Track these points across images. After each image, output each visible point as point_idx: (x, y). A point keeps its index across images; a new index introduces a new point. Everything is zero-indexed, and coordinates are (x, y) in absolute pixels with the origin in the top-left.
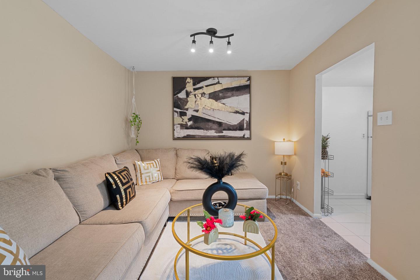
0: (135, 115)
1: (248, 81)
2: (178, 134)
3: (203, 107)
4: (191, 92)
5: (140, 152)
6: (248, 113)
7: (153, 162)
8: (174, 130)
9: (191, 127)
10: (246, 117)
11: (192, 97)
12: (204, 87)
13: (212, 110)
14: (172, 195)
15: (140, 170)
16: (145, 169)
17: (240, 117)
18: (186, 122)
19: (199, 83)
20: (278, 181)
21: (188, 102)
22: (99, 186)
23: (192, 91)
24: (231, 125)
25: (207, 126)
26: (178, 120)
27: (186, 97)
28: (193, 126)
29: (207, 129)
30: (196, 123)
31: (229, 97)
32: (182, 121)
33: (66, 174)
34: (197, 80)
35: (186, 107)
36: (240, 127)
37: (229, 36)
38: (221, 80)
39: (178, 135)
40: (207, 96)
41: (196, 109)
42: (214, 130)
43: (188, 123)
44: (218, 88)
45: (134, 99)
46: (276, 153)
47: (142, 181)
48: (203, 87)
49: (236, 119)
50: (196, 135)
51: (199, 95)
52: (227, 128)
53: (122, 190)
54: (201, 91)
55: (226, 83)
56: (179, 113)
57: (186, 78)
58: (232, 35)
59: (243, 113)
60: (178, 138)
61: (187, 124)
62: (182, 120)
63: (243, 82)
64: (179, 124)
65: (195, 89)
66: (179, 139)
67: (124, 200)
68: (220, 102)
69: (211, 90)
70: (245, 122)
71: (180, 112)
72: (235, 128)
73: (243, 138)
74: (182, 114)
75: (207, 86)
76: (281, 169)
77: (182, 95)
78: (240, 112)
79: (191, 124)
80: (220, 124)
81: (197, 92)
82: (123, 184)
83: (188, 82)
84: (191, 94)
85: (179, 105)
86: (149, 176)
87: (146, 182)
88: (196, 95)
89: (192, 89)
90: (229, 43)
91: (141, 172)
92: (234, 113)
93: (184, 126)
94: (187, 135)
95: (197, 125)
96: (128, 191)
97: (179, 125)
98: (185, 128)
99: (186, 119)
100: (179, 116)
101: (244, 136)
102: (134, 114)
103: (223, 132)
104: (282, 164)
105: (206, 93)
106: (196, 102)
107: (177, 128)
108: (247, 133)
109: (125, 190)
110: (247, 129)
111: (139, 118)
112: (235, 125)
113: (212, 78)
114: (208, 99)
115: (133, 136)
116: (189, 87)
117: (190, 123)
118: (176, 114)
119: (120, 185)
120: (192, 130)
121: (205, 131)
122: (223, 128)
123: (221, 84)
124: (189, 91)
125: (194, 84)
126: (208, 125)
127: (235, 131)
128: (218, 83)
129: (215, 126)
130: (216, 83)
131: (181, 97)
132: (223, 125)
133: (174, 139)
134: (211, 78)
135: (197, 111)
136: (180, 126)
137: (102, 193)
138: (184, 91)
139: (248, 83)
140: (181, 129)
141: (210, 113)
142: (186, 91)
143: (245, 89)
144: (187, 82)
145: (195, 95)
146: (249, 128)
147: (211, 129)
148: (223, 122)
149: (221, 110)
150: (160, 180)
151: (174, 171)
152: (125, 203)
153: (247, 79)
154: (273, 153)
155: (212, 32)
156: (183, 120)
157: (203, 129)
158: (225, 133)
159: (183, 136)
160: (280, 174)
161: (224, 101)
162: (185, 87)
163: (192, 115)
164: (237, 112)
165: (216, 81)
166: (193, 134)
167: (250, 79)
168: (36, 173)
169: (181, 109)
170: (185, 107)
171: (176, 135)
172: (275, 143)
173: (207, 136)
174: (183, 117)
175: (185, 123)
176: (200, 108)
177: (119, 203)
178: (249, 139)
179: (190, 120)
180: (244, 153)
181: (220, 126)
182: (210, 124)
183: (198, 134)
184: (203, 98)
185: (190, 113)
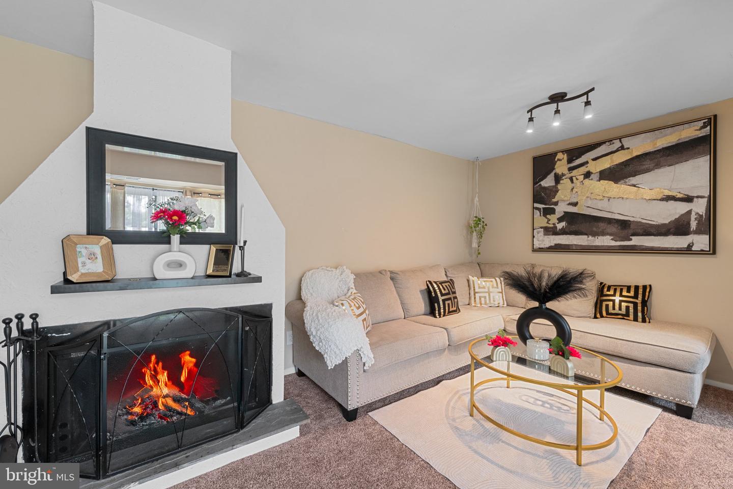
0: (477, 219)
1: (703, 127)
2: (541, 242)
3: (587, 197)
4: (563, 175)
5: (482, 266)
6: (703, 197)
7: (493, 280)
8: (534, 237)
9: (563, 232)
10: (698, 207)
11: (565, 182)
12: (591, 162)
13: (606, 199)
14: (507, 324)
15: (474, 287)
16: (479, 288)
17: (681, 208)
18: (554, 224)
19: (578, 157)
21: (557, 191)
22: (421, 291)
23: (566, 171)
24: (652, 226)
25: (595, 229)
26: (541, 221)
27: (554, 185)
28: (567, 230)
29: (595, 234)
30: (572, 225)
31: (648, 171)
32: (548, 223)
33: (398, 276)
34: (574, 153)
35: (554, 200)
36: (678, 228)
37: (587, 93)
38: (626, 142)
39: (539, 244)
40: (595, 177)
41: (575, 200)
42: (610, 235)
43: (557, 225)
44: (620, 158)
45: (477, 199)
47: (475, 301)
48: (587, 162)
49: (666, 213)
50: (572, 245)
51: (578, 177)
52: (641, 231)
53: (440, 300)
54: (583, 170)
55: (639, 146)
56: (542, 211)
57: (556, 154)
58: (593, 89)
59: (688, 199)
60: (540, 248)
61: (556, 227)
62: (546, 220)
63: (686, 134)
64: (541, 228)
65: (571, 169)
66: (541, 250)
67: (442, 311)
68: (625, 182)
69: (606, 164)
70: (694, 217)
71: (543, 208)
72: (663, 230)
73: (688, 251)
74: (548, 212)
75: (594, 159)
77: (548, 182)
78: (680, 196)
79: (563, 227)
80: (624, 225)
81: (575, 173)
82: (442, 295)
83: (559, 160)
84: (563, 178)
85: (543, 198)
86: (485, 297)
87: (481, 304)
88: (574, 178)
89: (567, 169)
90: (588, 103)
91: (474, 290)
92: (662, 200)
93: (550, 231)
94: (555, 244)
95: (574, 228)
96: (447, 302)
97: (542, 229)
98: (551, 233)
99: (553, 218)
100: (542, 215)
101: (690, 246)
102: (476, 217)
103: (631, 240)
105: (594, 172)
106: (573, 189)
107: (538, 233)
108: (700, 241)
109: (444, 301)
110: (699, 232)
111: (483, 222)
112: (665, 224)
113: (607, 143)
114: (597, 181)
115: (475, 245)
116: (561, 167)
117: (560, 226)
118: (537, 213)
119: (439, 295)
120: (564, 236)
121: (590, 237)
122: (631, 231)
123: (628, 148)
124: (560, 173)
125: (570, 161)
126: (598, 227)
127: (662, 237)
128: (622, 148)
129: (613, 229)
130: (615, 149)
131: (546, 185)
132: (632, 226)
133: (534, 250)
134: (604, 143)
135: (575, 204)
136: (544, 230)
137: (424, 299)
138: (552, 174)
139: (704, 132)
140: (545, 234)
141: (602, 205)
142: (555, 174)
143: (695, 147)
144: (556, 160)
145: (571, 179)
146: (706, 228)
147: (603, 234)
148: (632, 219)
149: (627, 198)
150: (501, 304)
152: (442, 313)
153: (700, 124)
155: (558, 98)
156: (549, 220)
157: (586, 234)
158: (636, 241)
159: (548, 246)
161: (633, 180)
162: (554, 169)
163: (564, 212)
164: (668, 198)
165: (617, 144)
166: (567, 243)
167: (711, 122)
168: (380, 272)
169: (546, 204)
170: (553, 200)
171: (537, 245)
173: (595, 246)
174: (548, 216)
175: (552, 225)
176: (581, 199)
177: (437, 312)
178: (709, 253)
179: (560, 220)
181: (625, 227)
182: (602, 225)
183: (575, 243)
184: (587, 181)
185: (561, 209)
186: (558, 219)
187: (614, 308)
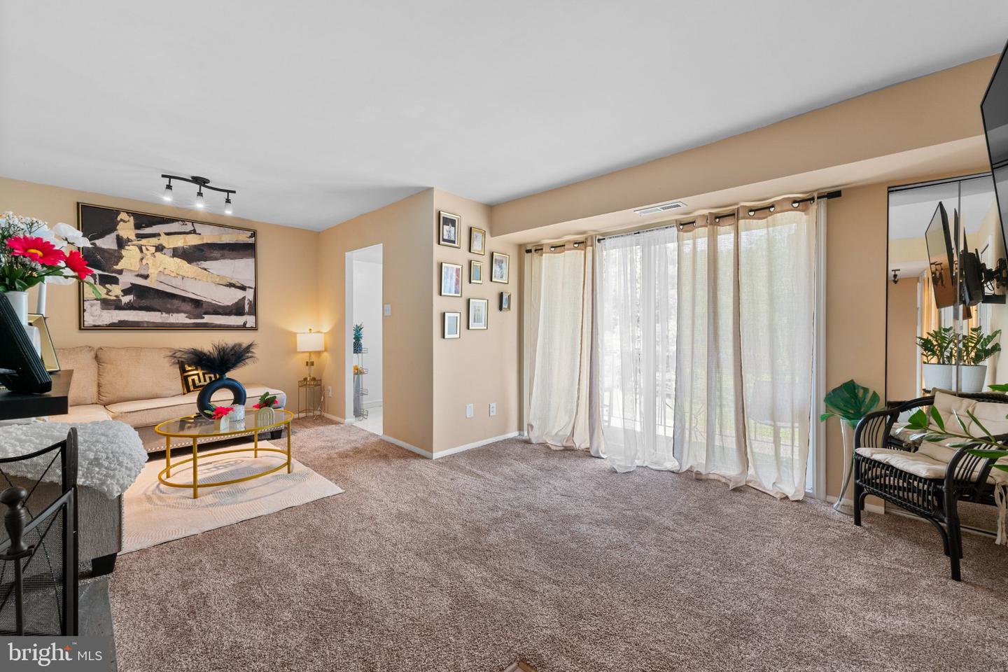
1: (251, 237)
2: (96, 318)
3: (160, 272)
4: (129, 240)
6: (251, 288)
8: (84, 310)
9: (130, 307)
10: (249, 295)
11: (131, 249)
12: (163, 235)
13: (180, 278)
17: (239, 294)
18: (116, 296)
19: (150, 225)
20: (303, 390)
21: (121, 257)
23: (133, 237)
24: (220, 307)
25: (169, 306)
27: (116, 249)
28: (136, 305)
29: (169, 311)
30: (142, 300)
31: (216, 259)
32: (107, 294)
34: (144, 220)
35: (118, 267)
36: (237, 310)
37: (228, 192)
38: (198, 228)
39: (94, 321)
40: (168, 252)
41: (144, 273)
42: (185, 312)
43: (121, 298)
44: (193, 240)
46: (298, 350)
48: (158, 235)
49: (229, 297)
50: (142, 322)
51: (149, 248)
52: (211, 311)
54: (154, 241)
55: (209, 235)
56: (97, 276)
57: (118, 212)
58: (234, 192)
59: (243, 288)
60: (95, 326)
61: (121, 300)
62: (105, 291)
63: (243, 238)
64: (97, 299)
65: (139, 236)
66: (96, 328)
68: (198, 265)
69: (179, 242)
70: (246, 302)
71: (100, 275)
72: (228, 311)
73: (243, 327)
74: (107, 280)
75: (167, 234)
76: (305, 372)
77: (106, 243)
78: (238, 285)
79: (130, 301)
80: (197, 303)
81: (144, 242)
83: (122, 220)
84: (129, 243)
85: (99, 261)
88: (144, 248)
89: (134, 235)
90: (228, 201)
92: (227, 286)
93: (107, 304)
94: (119, 321)
95: (144, 303)
97: (99, 302)
98: (113, 307)
99: (116, 290)
100: (98, 282)
101: (245, 324)
103: (204, 318)
104: (307, 365)
105: (167, 246)
106: (142, 259)
107: (92, 306)
108: (250, 320)
110: (250, 313)
112: (228, 306)
113: (180, 222)
114: (171, 257)
116: (126, 229)
117: (126, 299)
120: (132, 311)
121: (164, 314)
122: (203, 311)
123: (200, 234)
124: (125, 237)
125: (137, 226)
126: (172, 304)
127: (227, 317)
128: (194, 232)
129: (188, 307)
130: (188, 231)
131: (104, 247)
132: (204, 306)
133: (84, 328)
134: (178, 221)
135: (146, 277)
136: (101, 303)
138: (113, 236)
139: (251, 241)
140: (103, 308)
141: (174, 282)
142: (118, 236)
143: (247, 249)
144: (119, 219)
145: (140, 247)
146: (254, 311)
147: (178, 311)
148: (204, 299)
149: (199, 280)
151: (95, 389)
153: (249, 234)
154: (294, 351)
155: (200, 181)
156: (109, 291)
157: (159, 311)
158: (208, 319)
159: (108, 323)
160: (305, 379)
161: (204, 264)
162: (115, 229)
163: (131, 284)
165: (189, 227)
166: (136, 320)
167: (254, 235)
169: (104, 270)
170: (115, 267)
171: (89, 320)
172: (298, 335)
173: (169, 323)
174: (108, 286)
175: (115, 298)
176: (152, 272)
178: (255, 329)
179: (126, 292)
180: (255, 343)
181: (197, 306)
182: (176, 303)
183: (146, 320)
184: (158, 254)
185: (126, 280)
186: (122, 291)
187: (200, 381)
